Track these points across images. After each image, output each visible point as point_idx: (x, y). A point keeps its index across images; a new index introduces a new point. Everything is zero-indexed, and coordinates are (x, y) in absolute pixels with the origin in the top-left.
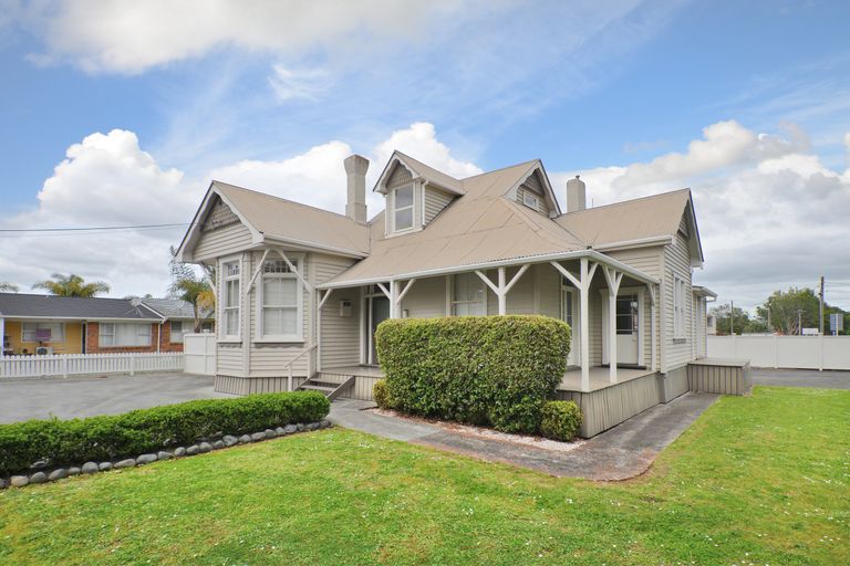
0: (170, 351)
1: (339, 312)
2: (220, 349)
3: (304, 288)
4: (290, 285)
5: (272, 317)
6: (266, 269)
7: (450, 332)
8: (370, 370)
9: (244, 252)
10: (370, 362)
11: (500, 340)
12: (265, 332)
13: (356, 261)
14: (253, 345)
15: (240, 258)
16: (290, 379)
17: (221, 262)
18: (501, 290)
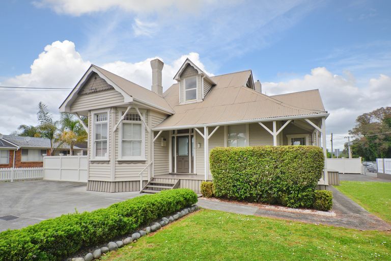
0: (20, 167)
1: (161, 144)
2: (91, 165)
3: (146, 130)
4: (138, 127)
5: (127, 146)
6: (127, 118)
7: (261, 155)
8: (175, 176)
9: (111, 108)
10: (175, 172)
11: (295, 158)
12: (123, 154)
13: (168, 116)
14: (117, 162)
15: (108, 111)
16: (141, 182)
17: (92, 113)
18: (275, 133)
